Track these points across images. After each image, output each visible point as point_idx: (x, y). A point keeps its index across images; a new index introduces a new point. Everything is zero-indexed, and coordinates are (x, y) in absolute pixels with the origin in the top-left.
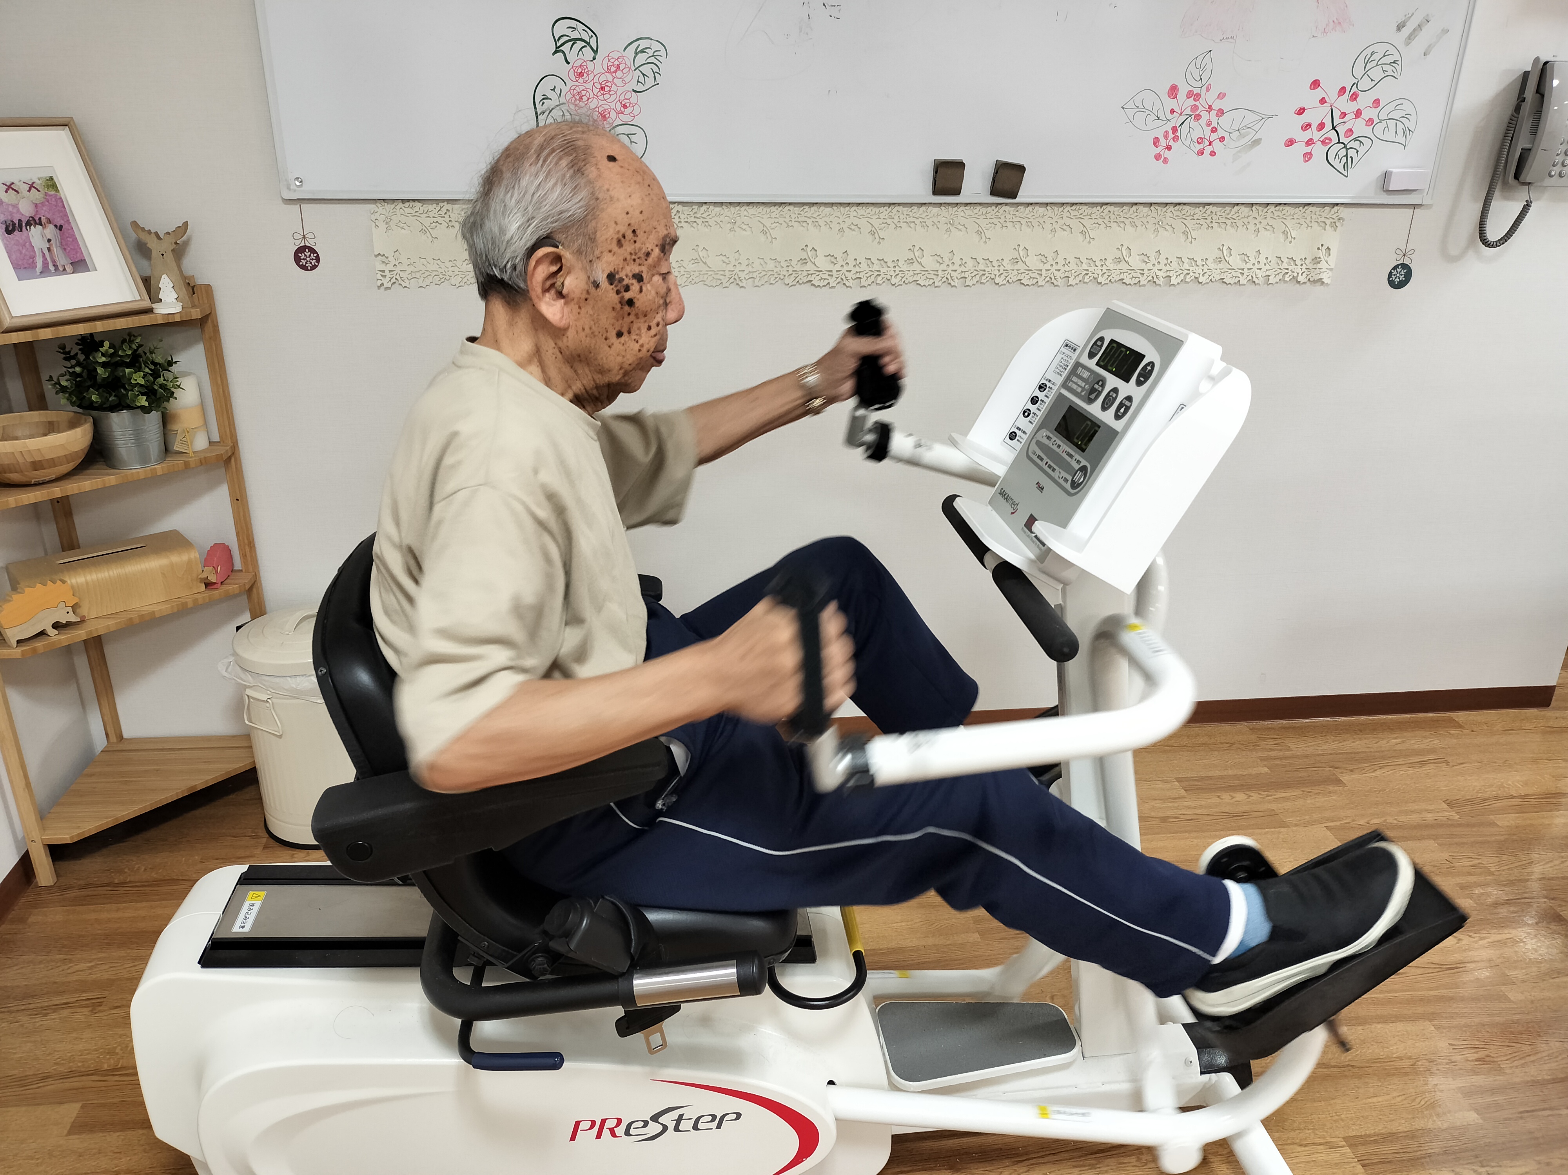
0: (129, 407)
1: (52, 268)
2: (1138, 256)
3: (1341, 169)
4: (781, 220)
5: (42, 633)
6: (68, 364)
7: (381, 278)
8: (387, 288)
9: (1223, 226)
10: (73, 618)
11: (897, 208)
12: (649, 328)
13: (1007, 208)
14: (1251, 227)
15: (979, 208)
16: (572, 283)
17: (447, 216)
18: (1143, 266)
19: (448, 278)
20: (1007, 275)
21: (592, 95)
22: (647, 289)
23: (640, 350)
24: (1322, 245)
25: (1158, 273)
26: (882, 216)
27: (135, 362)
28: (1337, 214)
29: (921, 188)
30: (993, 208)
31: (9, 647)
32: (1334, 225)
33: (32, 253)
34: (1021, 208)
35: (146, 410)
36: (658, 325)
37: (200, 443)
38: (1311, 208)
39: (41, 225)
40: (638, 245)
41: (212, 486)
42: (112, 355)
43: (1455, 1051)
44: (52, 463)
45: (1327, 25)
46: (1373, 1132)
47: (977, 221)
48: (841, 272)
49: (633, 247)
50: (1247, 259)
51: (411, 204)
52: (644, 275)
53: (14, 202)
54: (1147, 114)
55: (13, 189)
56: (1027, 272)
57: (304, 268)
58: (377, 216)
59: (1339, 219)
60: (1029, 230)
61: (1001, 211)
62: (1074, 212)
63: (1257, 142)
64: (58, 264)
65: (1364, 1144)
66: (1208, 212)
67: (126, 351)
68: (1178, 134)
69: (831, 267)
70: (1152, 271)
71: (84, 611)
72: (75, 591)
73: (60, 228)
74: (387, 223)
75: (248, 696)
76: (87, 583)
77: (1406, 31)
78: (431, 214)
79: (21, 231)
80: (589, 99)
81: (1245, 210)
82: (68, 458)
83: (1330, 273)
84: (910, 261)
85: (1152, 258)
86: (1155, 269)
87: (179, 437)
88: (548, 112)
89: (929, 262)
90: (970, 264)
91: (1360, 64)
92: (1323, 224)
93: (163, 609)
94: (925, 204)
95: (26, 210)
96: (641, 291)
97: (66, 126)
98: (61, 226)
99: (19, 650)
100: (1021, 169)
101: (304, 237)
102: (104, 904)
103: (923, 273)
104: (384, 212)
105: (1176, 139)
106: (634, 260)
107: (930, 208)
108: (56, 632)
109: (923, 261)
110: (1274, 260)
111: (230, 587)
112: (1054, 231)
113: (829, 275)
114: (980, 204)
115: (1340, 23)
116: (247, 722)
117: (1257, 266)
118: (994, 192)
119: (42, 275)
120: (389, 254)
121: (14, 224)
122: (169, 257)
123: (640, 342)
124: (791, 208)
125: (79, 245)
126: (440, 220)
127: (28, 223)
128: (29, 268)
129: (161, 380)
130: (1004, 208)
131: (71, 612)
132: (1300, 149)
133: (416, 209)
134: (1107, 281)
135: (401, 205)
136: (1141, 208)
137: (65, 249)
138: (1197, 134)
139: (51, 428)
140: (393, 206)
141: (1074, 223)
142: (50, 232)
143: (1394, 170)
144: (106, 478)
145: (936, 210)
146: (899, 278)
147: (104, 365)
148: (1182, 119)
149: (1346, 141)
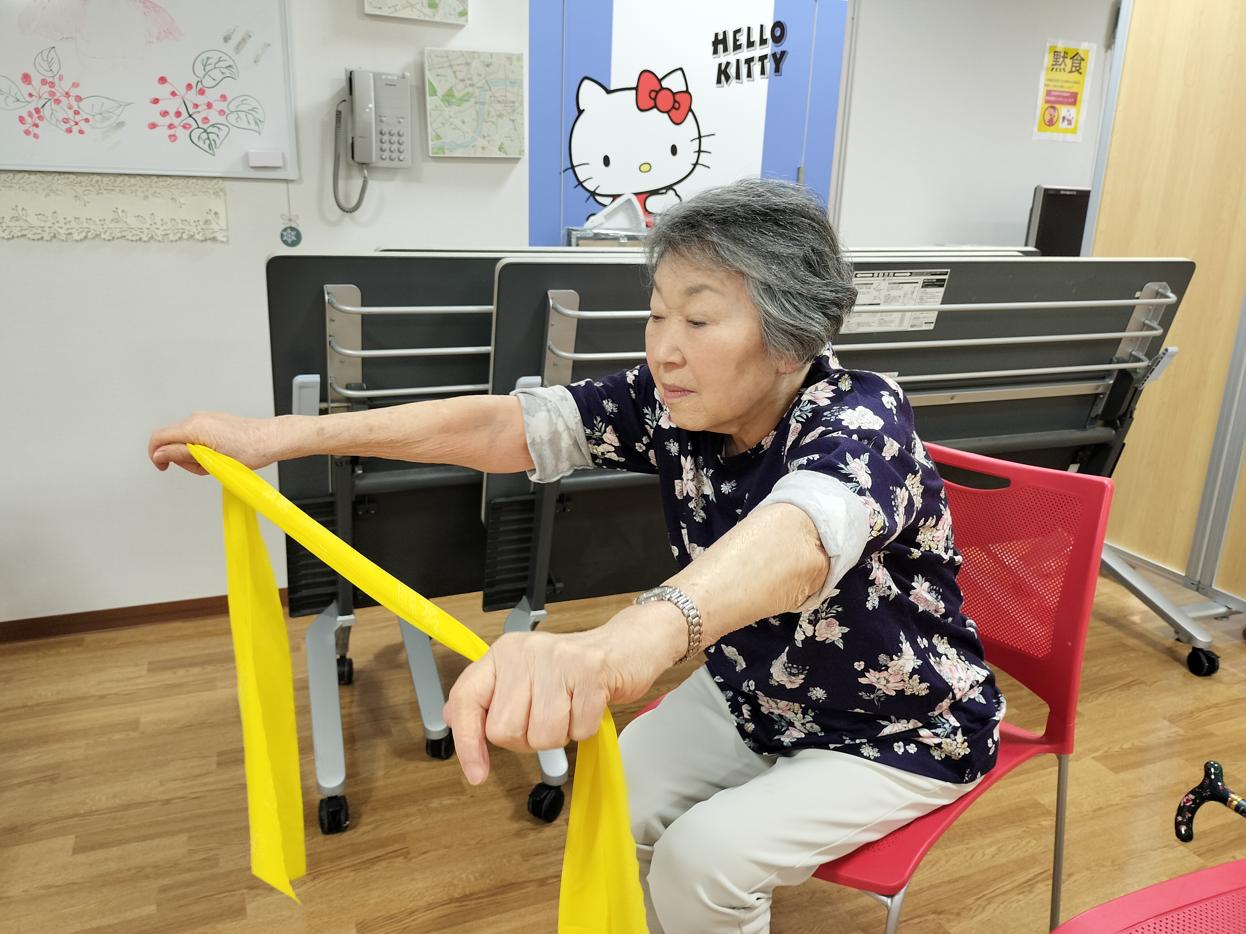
3: (207, 149)
9: (111, 192)
14: (140, 194)
24: (210, 210)
32: (217, 194)
38: (192, 180)
45: (159, 33)
50: (143, 220)
59: (220, 189)
63: (121, 124)
66: (94, 180)
68: (42, 114)
70: (53, 229)
77: (233, 43)
83: (224, 232)
85: (50, 218)
91: (199, 66)
92: (206, 194)
105: (41, 118)
110: (169, 222)
115: (170, 33)
117: (154, 226)
132: (163, 132)
136: (26, 175)
138: (61, 115)
143: (253, 151)
148: (42, 102)
149: (205, 127)
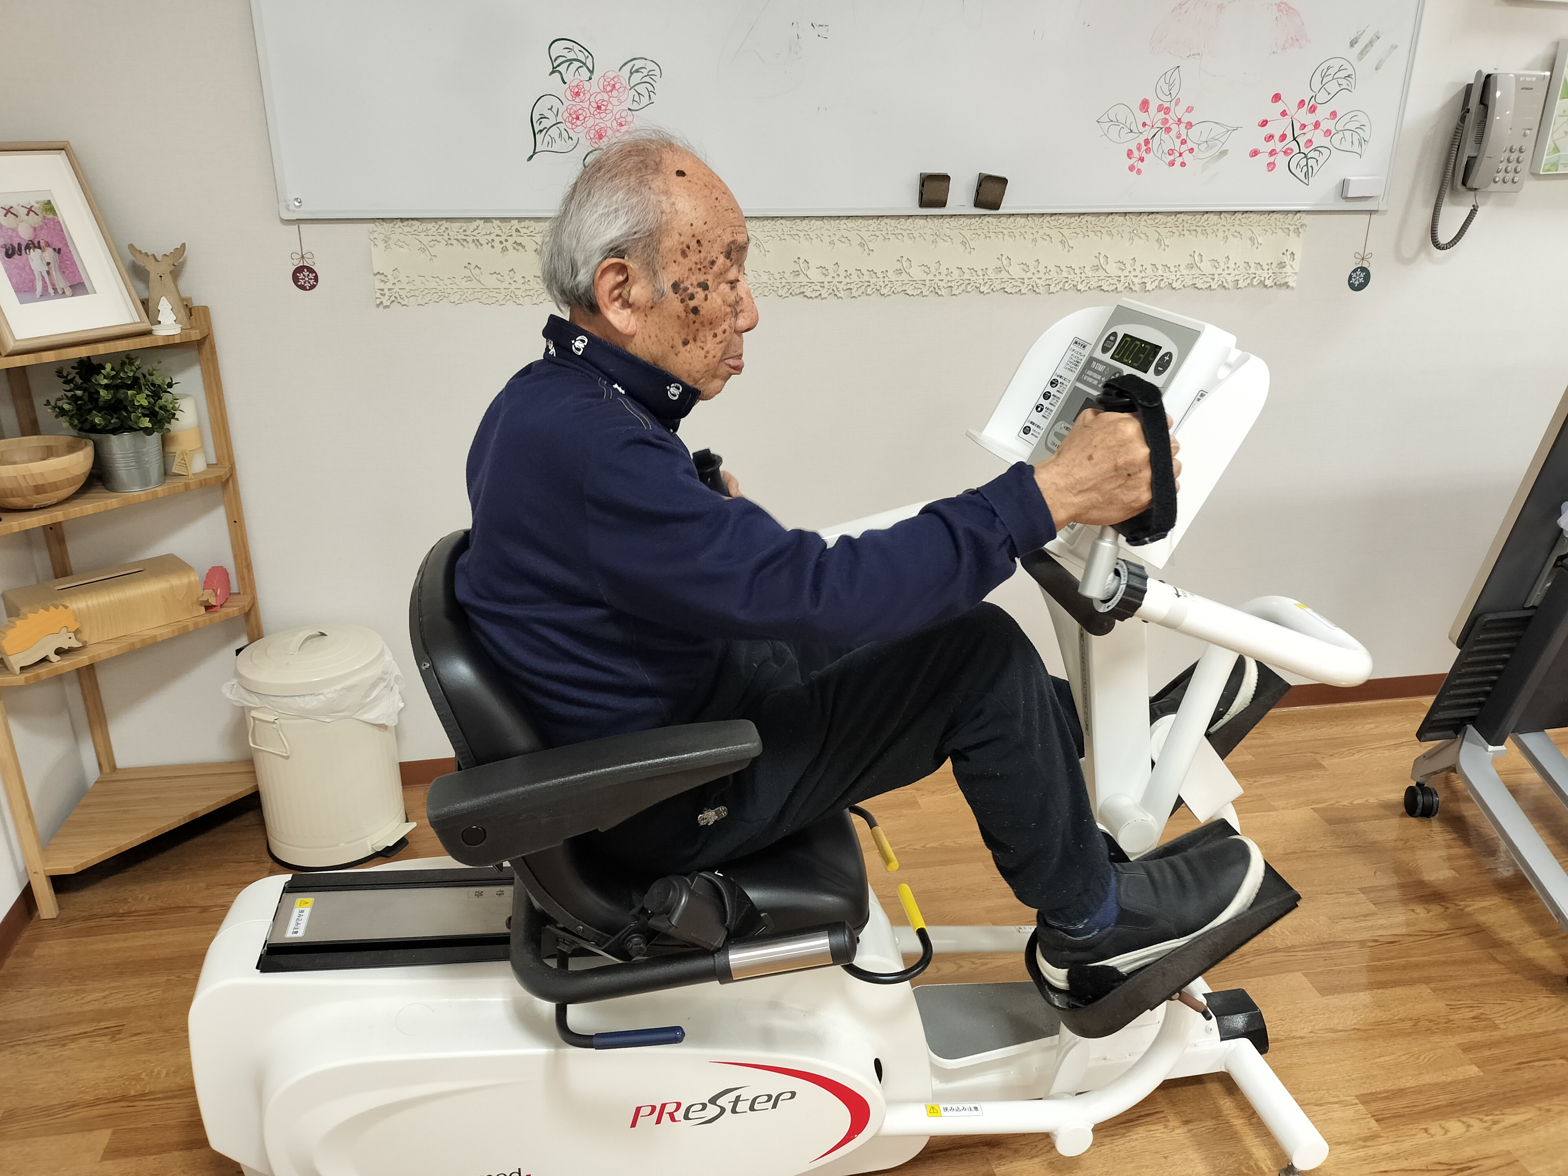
0: (131, 429)
1: (51, 292)
2: (1115, 264)
3: (1303, 179)
4: (773, 234)
5: (45, 660)
6: (67, 387)
7: (381, 297)
8: (387, 307)
9: (1194, 233)
10: (75, 644)
11: (885, 220)
12: (715, 336)
13: (990, 219)
14: (1220, 234)
15: (963, 219)
16: (638, 292)
17: (445, 234)
18: (1120, 273)
19: (447, 295)
20: (991, 283)
21: (588, 114)
22: (712, 298)
23: (706, 357)
24: (1287, 250)
25: (1134, 279)
26: (871, 228)
27: (135, 383)
28: (1299, 221)
29: (909, 201)
30: (977, 219)
31: (14, 674)
32: (1297, 231)
33: (32, 277)
34: (1003, 219)
35: (148, 431)
36: (724, 332)
37: (198, 465)
38: (1275, 216)
39: (40, 249)
40: (702, 255)
41: (207, 509)
42: (113, 377)
43: (1452, 1011)
44: (55, 486)
45: (1286, 41)
46: (1383, 1089)
47: (962, 232)
48: (832, 284)
49: (698, 256)
50: (1217, 265)
51: (410, 222)
52: (709, 284)
53: (14, 226)
54: (1120, 127)
55: (12, 213)
56: (1010, 281)
57: (302, 288)
58: (375, 235)
59: (1302, 225)
60: (1011, 240)
61: (985, 222)
62: (1053, 222)
63: (1224, 153)
64: (57, 287)
65: (1375, 1101)
66: (1180, 220)
67: (127, 373)
68: (1150, 146)
69: (822, 279)
70: (1128, 278)
71: (85, 636)
72: (78, 616)
73: (59, 251)
74: (386, 242)
75: (254, 718)
76: (88, 608)
77: (1359, 47)
78: (430, 233)
79: (20, 255)
80: (585, 118)
81: (1214, 218)
82: (70, 482)
83: (1295, 277)
84: (899, 272)
85: (1128, 265)
86: (1131, 276)
87: (178, 459)
88: (546, 130)
89: (917, 273)
90: (956, 273)
91: (1317, 78)
92: (1287, 231)
93: (164, 633)
94: (912, 216)
95: (25, 234)
96: (706, 299)
97: (63, 149)
98: (59, 249)
99: (23, 676)
100: (1004, 181)
101: (303, 257)
102: (111, 934)
103: (912, 283)
104: (382, 231)
105: (1148, 151)
106: (700, 269)
107: (917, 220)
108: (58, 658)
109: (910, 271)
110: (1243, 265)
111: (230, 610)
112: (1035, 240)
113: (821, 286)
114: (964, 215)
115: (1297, 40)
116: (252, 745)
117: (1226, 271)
118: (978, 204)
119: (42, 298)
120: (388, 273)
121: (13, 248)
122: (168, 278)
123: (706, 349)
124: (783, 221)
125: (77, 268)
126: (439, 238)
127: (28, 247)
128: (29, 291)
129: (161, 402)
130: (987, 219)
131: (73, 638)
132: (1264, 159)
133: (415, 228)
134: (1086, 288)
135: (399, 224)
136: (1117, 217)
137: (64, 272)
138: (1167, 146)
139: (49, 452)
140: (392, 225)
141: (1054, 233)
142: (49, 254)
143: (1352, 178)
144: (109, 501)
145: (922, 222)
146: (888, 288)
147: (106, 387)
148: (1154, 131)
149: (1306, 151)
